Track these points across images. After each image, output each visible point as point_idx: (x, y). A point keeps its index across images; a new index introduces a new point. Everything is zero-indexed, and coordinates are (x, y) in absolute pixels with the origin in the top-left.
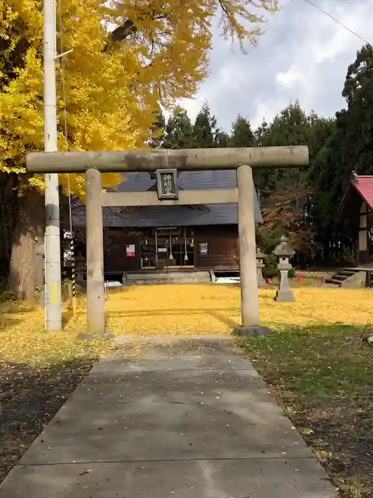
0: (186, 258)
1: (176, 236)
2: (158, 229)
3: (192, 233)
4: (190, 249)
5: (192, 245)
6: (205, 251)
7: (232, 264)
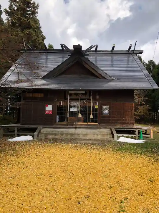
0: (91, 116)
1: (84, 99)
2: (70, 92)
3: (98, 97)
4: (95, 110)
5: (97, 107)
6: (107, 112)
7: (128, 123)
